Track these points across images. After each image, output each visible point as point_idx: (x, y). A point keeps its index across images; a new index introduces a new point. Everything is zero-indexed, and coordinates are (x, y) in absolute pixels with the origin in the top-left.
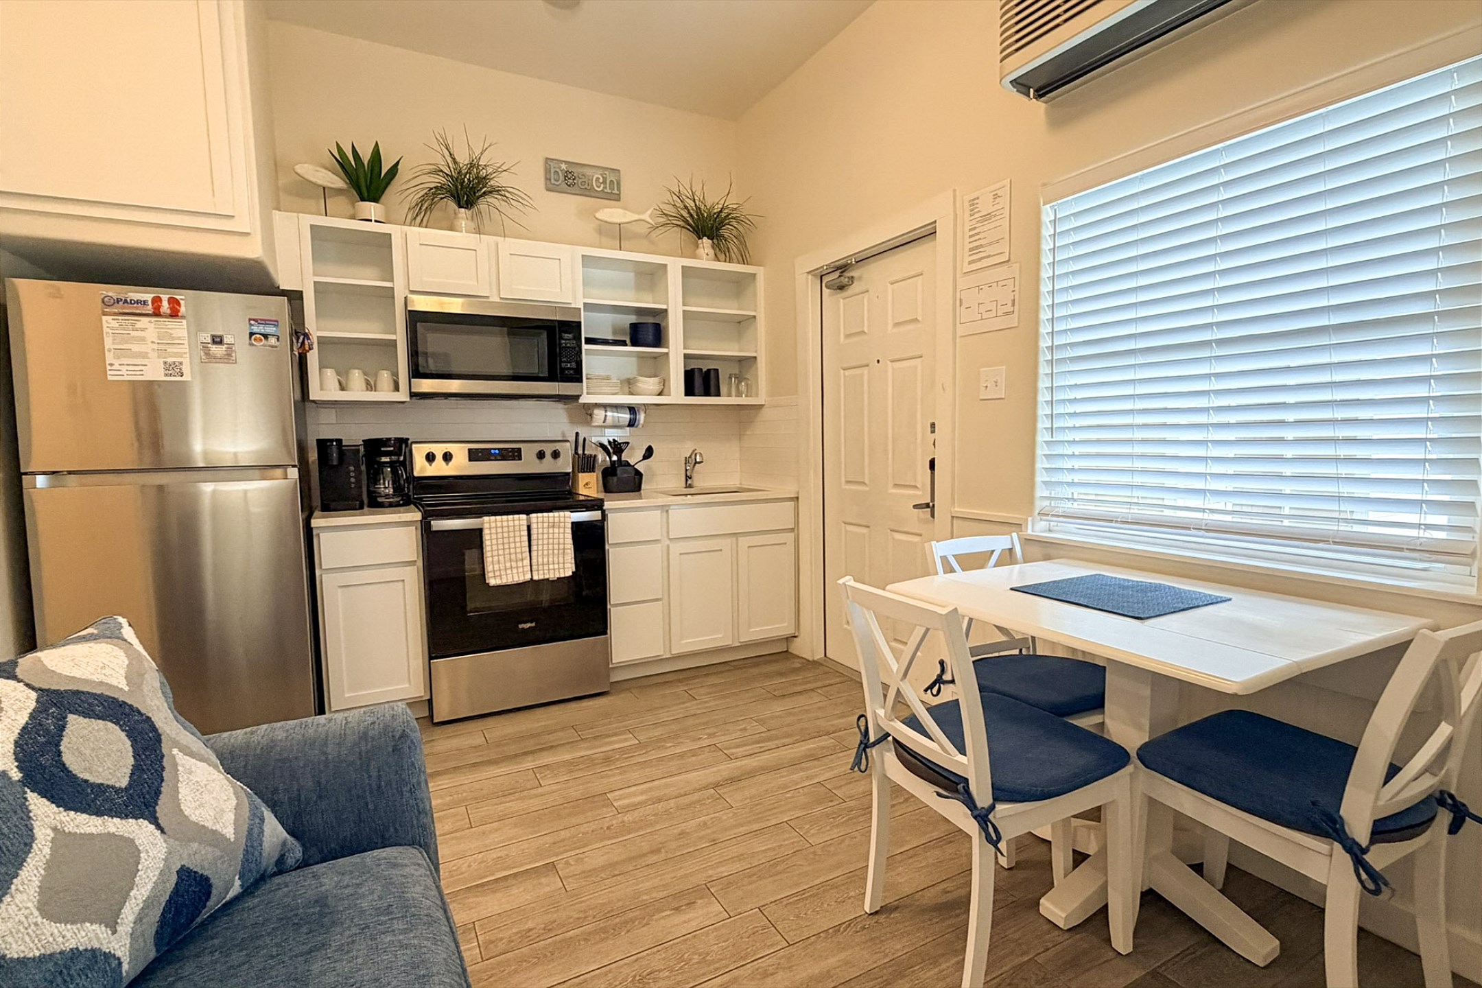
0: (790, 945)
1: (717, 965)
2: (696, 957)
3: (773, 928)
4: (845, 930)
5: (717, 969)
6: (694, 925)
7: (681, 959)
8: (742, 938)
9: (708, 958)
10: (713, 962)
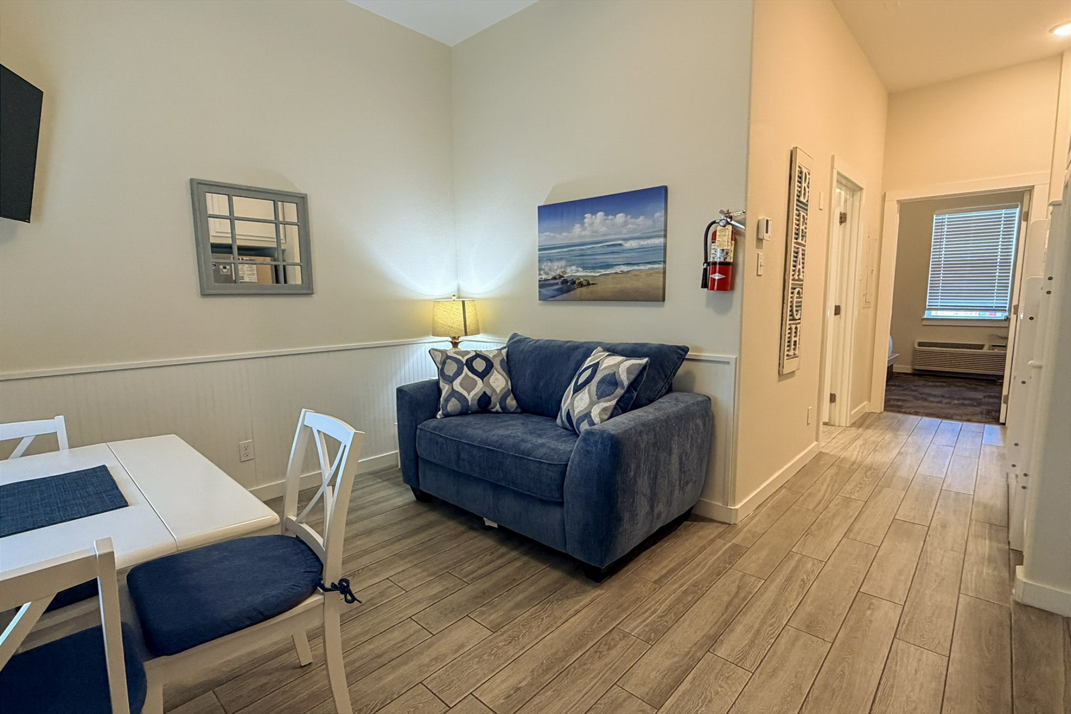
0: (421, 682)
1: (469, 657)
2: (486, 658)
3: (435, 692)
4: (376, 705)
5: (469, 655)
6: (498, 679)
7: (495, 655)
8: (457, 678)
9: (477, 660)
10: (473, 658)
